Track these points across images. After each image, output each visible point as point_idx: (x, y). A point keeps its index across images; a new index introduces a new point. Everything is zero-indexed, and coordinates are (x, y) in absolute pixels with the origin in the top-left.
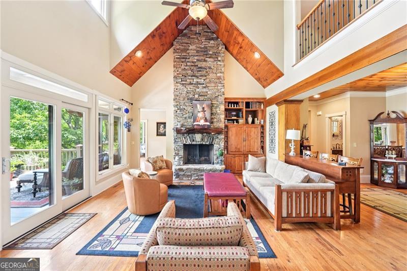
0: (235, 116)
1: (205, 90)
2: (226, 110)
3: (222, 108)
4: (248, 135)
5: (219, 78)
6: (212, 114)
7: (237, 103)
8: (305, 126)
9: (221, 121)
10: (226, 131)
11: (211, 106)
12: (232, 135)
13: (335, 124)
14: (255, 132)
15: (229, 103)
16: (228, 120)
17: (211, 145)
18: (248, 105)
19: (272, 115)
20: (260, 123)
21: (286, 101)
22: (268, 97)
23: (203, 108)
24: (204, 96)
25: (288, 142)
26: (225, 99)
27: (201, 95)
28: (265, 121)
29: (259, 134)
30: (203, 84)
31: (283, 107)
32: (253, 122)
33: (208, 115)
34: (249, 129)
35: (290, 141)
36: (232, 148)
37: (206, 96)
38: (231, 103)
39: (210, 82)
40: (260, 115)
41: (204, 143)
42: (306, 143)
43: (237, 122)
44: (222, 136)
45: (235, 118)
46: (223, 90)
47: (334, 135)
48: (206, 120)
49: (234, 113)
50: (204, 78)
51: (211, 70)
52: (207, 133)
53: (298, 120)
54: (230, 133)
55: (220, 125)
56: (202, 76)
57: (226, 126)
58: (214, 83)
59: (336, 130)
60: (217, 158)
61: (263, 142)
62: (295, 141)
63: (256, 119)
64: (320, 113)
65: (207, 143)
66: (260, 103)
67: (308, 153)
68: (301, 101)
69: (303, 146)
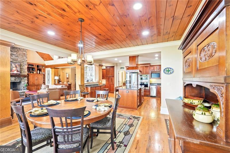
0: (31, 70)
1: (16, 58)
2: (28, 68)
3: (26, 67)
4: (38, 78)
5: (25, 54)
6: (21, 69)
7: (33, 65)
8: (60, 75)
9: (25, 72)
10: (28, 76)
11: (20, 65)
12: (31, 78)
13: (68, 75)
14: (41, 77)
15: (29, 65)
16: (28, 72)
17: (20, 82)
18: (38, 66)
19: (48, 71)
20: (43, 74)
21: (54, 68)
22: (46, 65)
23: (16, 66)
24: (16, 60)
25: (55, 80)
26: (27, 63)
27: (14, 60)
28: (45, 73)
29: (43, 77)
30: (16, 55)
31: (53, 69)
32: (39, 73)
33: (19, 69)
34: (39, 76)
35: (56, 80)
36: (31, 83)
37: (17, 60)
38: (30, 65)
39: (19, 55)
40: (43, 71)
41: (16, 81)
42: (60, 80)
43: (33, 73)
44: (26, 78)
45: (32, 71)
46: (26, 59)
47: (67, 78)
48: (18, 71)
49: (31, 69)
50: (16, 52)
51: (20, 50)
52: (18, 77)
53: (58, 74)
54: (30, 77)
55: (25, 74)
56: (15, 51)
57: (28, 74)
58: (22, 56)
59: (68, 77)
60: (24, 87)
61: (44, 80)
62: (57, 80)
63: (41, 72)
64: (63, 71)
65: (18, 81)
66: (43, 66)
67: (61, 83)
68: (59, 68)
69: (59, 81)
